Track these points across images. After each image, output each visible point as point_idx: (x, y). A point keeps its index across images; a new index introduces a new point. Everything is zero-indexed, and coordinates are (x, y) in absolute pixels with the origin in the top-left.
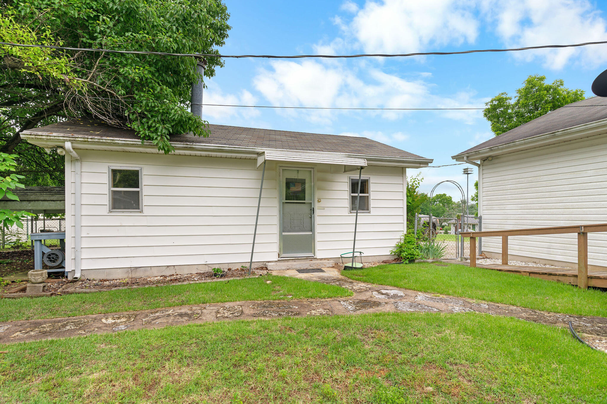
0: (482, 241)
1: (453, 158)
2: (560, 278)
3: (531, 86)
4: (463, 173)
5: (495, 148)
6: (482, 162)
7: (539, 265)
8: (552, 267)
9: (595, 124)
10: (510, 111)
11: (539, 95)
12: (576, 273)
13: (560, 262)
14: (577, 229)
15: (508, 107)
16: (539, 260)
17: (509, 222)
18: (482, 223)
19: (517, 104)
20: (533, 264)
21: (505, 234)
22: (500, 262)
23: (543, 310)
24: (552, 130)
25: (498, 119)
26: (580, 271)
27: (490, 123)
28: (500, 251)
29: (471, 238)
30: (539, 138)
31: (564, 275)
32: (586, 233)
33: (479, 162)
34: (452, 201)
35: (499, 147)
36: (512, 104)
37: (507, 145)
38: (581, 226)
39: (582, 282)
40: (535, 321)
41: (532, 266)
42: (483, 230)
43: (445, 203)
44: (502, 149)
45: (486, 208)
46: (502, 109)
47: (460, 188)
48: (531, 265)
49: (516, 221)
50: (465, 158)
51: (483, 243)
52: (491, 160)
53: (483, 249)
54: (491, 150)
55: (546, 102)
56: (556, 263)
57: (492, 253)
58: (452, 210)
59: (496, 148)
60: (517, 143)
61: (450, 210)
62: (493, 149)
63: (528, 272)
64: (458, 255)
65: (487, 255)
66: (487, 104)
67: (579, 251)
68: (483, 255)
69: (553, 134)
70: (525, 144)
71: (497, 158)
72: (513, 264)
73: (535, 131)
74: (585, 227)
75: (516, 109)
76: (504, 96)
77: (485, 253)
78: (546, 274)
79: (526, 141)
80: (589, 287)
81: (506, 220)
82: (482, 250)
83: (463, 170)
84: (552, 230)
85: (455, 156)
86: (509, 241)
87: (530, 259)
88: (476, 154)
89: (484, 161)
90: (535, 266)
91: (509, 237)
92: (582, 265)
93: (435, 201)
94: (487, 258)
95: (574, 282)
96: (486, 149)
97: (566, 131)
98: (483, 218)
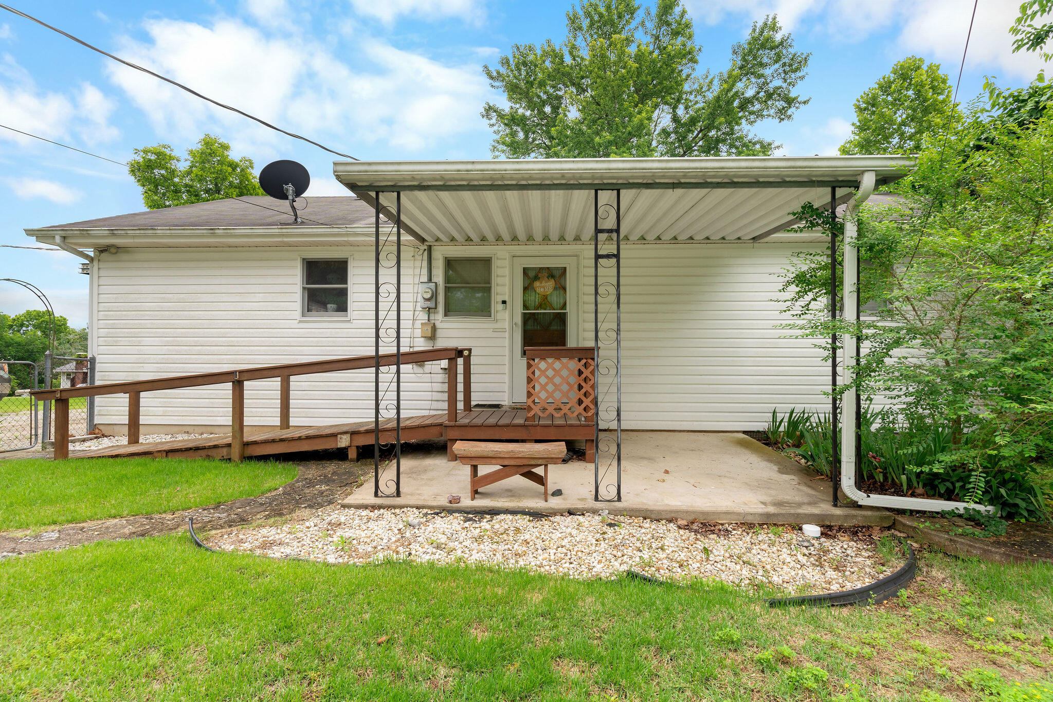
0: (96, 404)
1: (30, 232)
2: (210, 452)
3: (209, 151)
4: (81, 271)
5: (119, 232)
6: (97, 253)
7: (192, 437)
8: (212, 436)
9: (261, 231)
10: (176, 180)
11: (221, 171)
12: (229, 440)
13: (222, 427)
14: (231, 377)
15: (173, 172)
16: (193, 428)
17: (148, 367)
18: (97, 369)
19: (189, 173)
20: (184, 435)
21: (134, 389)
22: (124, 441)
23: (165, 512)
24: (211, 226)
25: (156, 187)
26: (234, 437)
27: (141, 189)
28: (125, 420)
29: (57, 400)
30: (193, 232)
31: (215, 447)
32: (242, 382)
33: (92, 254)
34: (67, 327)
35: (129, 232)
36: (182, 169)
37: (142, 232)
38: (236, 372)
39: (235, 452)
40: (143, 535)
41: (182, 439)
42: (98, 383)
43: (50, 329)
44: (134, 237)
45: (105, 341)
46: (163, 172)
47: (43, 298)
48: (180, 437)
49: (159, 365)
50: (58, 239)
51: (96, 409)
52: (116, 253)
53: (97, 420)
54: (113, 233)
55: (231, 185)
56: (216, 430)
57: (115, 427)
58: (68, 345)
59: (123, 232)
60: (158, 232)
61: (62, 346)
62: (116, 232)
63: (164, 451)
64: (36, 439)
65: (105, 430)
66: (137, 151)
67: (233, 408)
68: (97, 431)
69: (212, 231)
70: (171, 236)
71: (128, 252)
72: (147, 440)
73: (192, 220)
74: (241, 372)
75: (187, 180)
76: (167, 152)
77: (101, 428)
78: (191, 449)
79: (173, 232)
80: (244, 458)
81: (142, 365)
82: (96, 422)
83: (81, 266)
84: (200, 380)
85: (32, 230)
86: (142, 402)
87: (181, 428)
88: (82, 236)
89: (101, 252)
90: (186, 438)
91: (142, 394)
92: (237, 427)
93: (22, 325)
94: (104, 436)
95: (227, 455)
96: (104, 231)
97: (228, 231)
98: (97, 361)
